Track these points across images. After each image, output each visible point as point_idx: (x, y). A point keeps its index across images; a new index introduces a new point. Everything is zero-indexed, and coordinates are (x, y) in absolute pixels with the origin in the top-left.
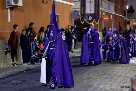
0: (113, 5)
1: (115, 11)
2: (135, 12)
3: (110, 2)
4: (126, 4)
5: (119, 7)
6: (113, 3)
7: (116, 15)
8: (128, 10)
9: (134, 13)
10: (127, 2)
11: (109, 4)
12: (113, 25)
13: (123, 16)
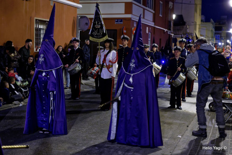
0: (151, 12)
1: (154, 21)
2: (186, 24)
3: (147, 7)
4: (172, 11)
5: (160, 15)
6: (150, 8)
7: (154, 27)
8: (175, 21)
9: (185, 26)
10: (173, 8)
11: (144, 9)
12: (149, 42)
13: (166, 30)
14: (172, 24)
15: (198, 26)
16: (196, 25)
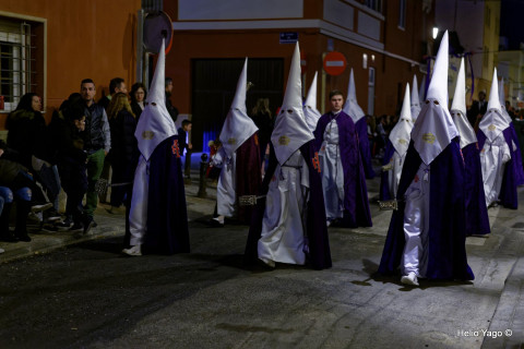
0: (375, 17)
1: (384, 39)
3: (363, 4)
5: (400, 27)
6: (374, 8)
7: (384, 56)
10: (432, 14)
11: (356, 10)
12: (371, 91)
13: (414, 63)
14: (429, 48)
15: (491, 57)
16: (487, 52)
